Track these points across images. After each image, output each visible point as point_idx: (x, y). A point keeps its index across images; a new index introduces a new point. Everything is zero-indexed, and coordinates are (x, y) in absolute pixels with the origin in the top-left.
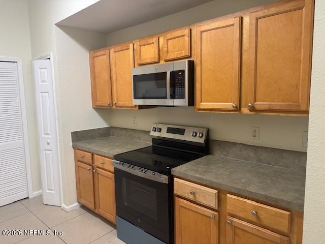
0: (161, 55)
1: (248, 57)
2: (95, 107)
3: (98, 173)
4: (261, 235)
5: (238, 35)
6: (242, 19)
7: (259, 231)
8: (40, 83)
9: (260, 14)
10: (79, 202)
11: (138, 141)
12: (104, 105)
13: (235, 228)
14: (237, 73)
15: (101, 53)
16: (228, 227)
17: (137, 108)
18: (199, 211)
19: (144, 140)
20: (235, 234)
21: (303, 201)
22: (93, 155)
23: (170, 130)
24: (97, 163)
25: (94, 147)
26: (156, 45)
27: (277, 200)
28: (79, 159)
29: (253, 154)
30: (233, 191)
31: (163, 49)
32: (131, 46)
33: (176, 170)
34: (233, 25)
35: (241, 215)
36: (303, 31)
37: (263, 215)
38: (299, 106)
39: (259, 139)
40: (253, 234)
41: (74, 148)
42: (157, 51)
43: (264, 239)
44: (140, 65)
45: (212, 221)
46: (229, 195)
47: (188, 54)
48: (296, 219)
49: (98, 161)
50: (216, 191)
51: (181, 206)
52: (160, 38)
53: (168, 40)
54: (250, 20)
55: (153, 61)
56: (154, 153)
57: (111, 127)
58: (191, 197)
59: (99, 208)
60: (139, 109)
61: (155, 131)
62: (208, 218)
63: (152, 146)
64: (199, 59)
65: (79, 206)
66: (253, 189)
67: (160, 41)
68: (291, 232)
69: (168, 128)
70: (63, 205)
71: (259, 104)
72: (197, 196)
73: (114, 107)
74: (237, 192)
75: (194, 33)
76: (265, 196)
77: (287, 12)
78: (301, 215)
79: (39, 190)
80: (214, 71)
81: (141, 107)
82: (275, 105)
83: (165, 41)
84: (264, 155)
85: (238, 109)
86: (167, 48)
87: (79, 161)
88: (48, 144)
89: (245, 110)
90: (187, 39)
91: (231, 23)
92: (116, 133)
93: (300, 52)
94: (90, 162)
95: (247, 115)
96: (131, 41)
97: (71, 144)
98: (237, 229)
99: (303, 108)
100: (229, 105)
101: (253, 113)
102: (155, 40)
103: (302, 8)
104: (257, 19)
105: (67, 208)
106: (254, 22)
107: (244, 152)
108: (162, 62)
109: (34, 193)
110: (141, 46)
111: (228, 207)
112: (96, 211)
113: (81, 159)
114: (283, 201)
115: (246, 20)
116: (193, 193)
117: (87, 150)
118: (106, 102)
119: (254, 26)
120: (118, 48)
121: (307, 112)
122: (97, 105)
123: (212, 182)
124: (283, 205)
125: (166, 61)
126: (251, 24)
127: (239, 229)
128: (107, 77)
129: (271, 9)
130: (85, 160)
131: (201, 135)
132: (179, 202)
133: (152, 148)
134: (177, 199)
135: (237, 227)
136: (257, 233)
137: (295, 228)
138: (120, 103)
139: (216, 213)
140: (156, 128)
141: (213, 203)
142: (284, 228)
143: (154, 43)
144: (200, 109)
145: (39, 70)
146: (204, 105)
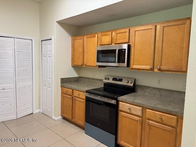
0: (113, 41)
1: (159, 44)
2: (73, 66)
3: (75, 100)
4: (163, 128)
5: (154, 34)
6: (156, 26)
7: (162, 126)
8: (49, 52)
9: (165, 25)
10: (62, 116)
11: (95, 84)
12: (78, 65)
13: (150, 125)
14: (153, 52)
15: (79, 38)
16: (146, 125)
17: (98, 67)
18: (131, 118)
19: (99, 84)
20: (150, 128)
21: (183, 112)
22: (73, 90)
23: (114, 79)
24: (75, 95)
25: (74, 86)
26: (110, 35)
27: (171, 111)
28: (64, 92)
29: (158, 92)
30: (150, 108)
31: (114, 38)
32: (96, 35)
33: (121, 98)
34: (152, 29)
35: (153, 119)
36: (185, 34)
37: (164, 119)
38: (182, 69)
39: (161, 85)
40: (159, 128)
41: (61, 86)
42: (111, 39)
43: (164, 130)
44: (101, 45)
45: (139, 122)
46: (147, 110)
47: (127, 41)
48: (180, 120)
49: (76, 93)
50: (141, 108)
51: (122, 116)
52: (113, 33)
53: (117, 34)
54: (160, 27)
55: (108, 43)
56: (104, 91)
57: (80, 77)
58: (128, 111)
59: (75, 118)
60: (99, 67)
61: (106, 79)
62: (136, 121)
63: (104, 87)
64: (134, 44)
65: (62, 118)
66: (160, 107)
67: (113, 34)
68: (177, 126)
69: (113, 78)
70: (53, 117)
71: (163, 67)
72: (131, 110)
73: (84, 66)
74: (152, 108)
75: (131, 31)
76: (165, 110)
77: (178, 25)
78: (182, 118)
79: (38, 109)
80: (141, 50)
81: (100, 66)
82: (171, 68)
83: (116, 34)
84: (163, 93)
85: (152, 69)
86: (117, 38)
87: (64, 93)
88: (50, 84)
89: (156, 70)
90: (128, 34)
91: (151, 28)
92: (82, 80)
93: (184, 44)
94: (71, 94)
95: (157, 72)
96: (96, 33)
97: (60, 84)
98: (151, 126)
99: (184, 70)
100: (148, 67)
101: (159, 72)
102: (110, 33)
103: (185, 24)
104: (164, 27)
105: (56, 118)
106: (162, 28)
107: (153, 91)
108: (113, 44)
109: (36, 111)
110: (102, 36)
111: (147, 115)
112: (73, 120)
113: (66, 93)
114: (174, 112)
115: (158, 27)
116: (130, 109)
117: (70, 88)
118: (80, 63)
119: (162, 30)
120: (89, 36)
121: (186, 72)
122: (74, 64)
123: (139, 103)
124: (174, 113)
125: (115, 44)
126: (160, 29)
127: (152, 126)
128: (81, 50)
129: (170, 23)
130: (68, 93)
131: (131, 82)
132: (121, 114)
133: (103, 88)
134: (120, 112)
135: (151, 125)
136: (161, 127)
137: (179, 124)
138: (88, 64)
139: (141, 119)
140: (106, 78)
141: (140, 113)
142: (174, 124)
143: (109, 35)
144: (132, 69)
145: (48, 45)
146: (135, 66)
